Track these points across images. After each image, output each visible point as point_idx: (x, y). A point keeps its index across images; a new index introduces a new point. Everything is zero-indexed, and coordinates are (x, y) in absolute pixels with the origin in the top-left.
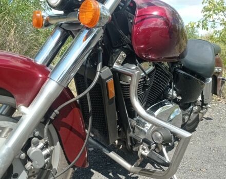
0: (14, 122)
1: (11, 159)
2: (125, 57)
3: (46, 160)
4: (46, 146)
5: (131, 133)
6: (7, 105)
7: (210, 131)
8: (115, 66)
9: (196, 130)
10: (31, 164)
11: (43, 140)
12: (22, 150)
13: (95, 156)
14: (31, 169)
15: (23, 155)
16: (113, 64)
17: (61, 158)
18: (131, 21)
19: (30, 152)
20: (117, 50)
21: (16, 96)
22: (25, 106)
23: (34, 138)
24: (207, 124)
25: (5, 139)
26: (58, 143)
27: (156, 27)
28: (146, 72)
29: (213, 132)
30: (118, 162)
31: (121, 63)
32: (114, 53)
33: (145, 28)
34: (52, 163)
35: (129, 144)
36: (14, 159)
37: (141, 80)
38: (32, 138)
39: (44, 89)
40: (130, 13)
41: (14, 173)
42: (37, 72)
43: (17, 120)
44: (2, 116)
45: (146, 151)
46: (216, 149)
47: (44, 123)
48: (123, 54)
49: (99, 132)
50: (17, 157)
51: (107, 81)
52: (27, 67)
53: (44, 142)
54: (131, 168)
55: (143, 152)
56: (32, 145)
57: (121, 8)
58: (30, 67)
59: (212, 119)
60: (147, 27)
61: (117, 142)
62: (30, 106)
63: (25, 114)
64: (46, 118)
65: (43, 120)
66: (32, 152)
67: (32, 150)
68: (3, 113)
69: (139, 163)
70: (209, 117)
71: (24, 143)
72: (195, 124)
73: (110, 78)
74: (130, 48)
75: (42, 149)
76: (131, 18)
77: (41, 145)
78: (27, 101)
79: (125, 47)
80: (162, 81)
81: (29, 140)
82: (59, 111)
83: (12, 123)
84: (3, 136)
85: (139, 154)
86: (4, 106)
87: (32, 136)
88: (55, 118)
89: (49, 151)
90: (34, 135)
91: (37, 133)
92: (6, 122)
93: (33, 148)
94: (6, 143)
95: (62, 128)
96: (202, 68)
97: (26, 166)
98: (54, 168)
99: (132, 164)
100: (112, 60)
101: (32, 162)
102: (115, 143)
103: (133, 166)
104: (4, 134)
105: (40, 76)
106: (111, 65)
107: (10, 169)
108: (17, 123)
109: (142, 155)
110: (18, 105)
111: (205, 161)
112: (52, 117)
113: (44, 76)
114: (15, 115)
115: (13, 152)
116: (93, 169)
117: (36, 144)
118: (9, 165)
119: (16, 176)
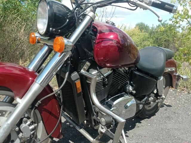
0: (13, 107)
1: (9, 131)
2: (89, 65)
3: (32, 133)
4: (32, 123)
5: (95, 116)
6: (9, 96)
7: (167, 116)
8: (82, 71)
9: (155, 115)
10: (22, 134)
11: (30, 120)
12: (17, 125)
13: (74, 131)
14: (22, 138)
15: (17, 129)
16: (81, 70)
17: (43, 132)
18: (94, 42)
19: (21, 127)
20: (84, 60)
21: (14, 92)
22: (19, 98)
23: (25, 118)
24: (166, 110)
25: (7, 118)
26: (41, 122)
27: (112, 45)
28: (104, 75)
29: (168, 117)
30: (85, 136)
31: (87, 69)
32: (82, 62)
33: (104, 45)
34: (37, 135)
35: (93, 124)
36: (11, 130)
37: (101, 81)
38: (23, 118)
39: (31, 88)
40: (93, 36)
41: (12, 139)
42: (29, 77)
43: (15, 105)
44: (6, 103)
45: (104, 129)
46: (166, 131)
47: (32, 109)
48: (88, 64)
49: (73, 115)
50: (13, 129)
51: (75, 82)
52: (23, 74)
53: (31, 121)
54: (93, 141)
55: (102, 130)
56: (23, 122)
57: (86, 33)
58: (24, 73)
59: (171, 106)
60: (106, 45)
61: (85, 122)
62: (23, 98)
63: (19, 103)
64: (32, 105)
65: (30, 107)
66: (23, 127)
67: (23, 125)
68: (7, 101)
69: (100, 138)
70: (170, 104)
71: (18, 121)
72: (154, 110)
73: (78, 79)
74: (93, 59)
75: (30, 125)
76: (94, 40)
77: (29, 123)
78: (21, 95)
79: (89, 58)
80: (120, 80)
81: (22, 119)
82: (41, 101)
83: (12, 108)
84: (6, 116)
85: (99, 131)
86: (8, 97)
87: (23, 117)
88: (38, 106)
89: (33, 127)
90: (24, 116)
91: (26, 115)
92: (8, 107)
93: (24, 125)
94: (7, 120)
95: (43, 112)
96: (153, 70)
97: (19, 136)
98: (38, 137)
99: (94, 138)
100: (80, 67)
101: (22, 133)
102: (84, 123)
103: (95, 140)
104: (6, 115)
105: (31, 79)
106: (79, 70)
107: (9, 136)
108: (15, 107)
109: (101, 133)
110: (15, 97)
111: (155, 138)
112: (36, 105)
113: (33, 79)
114: (14, 102)
115: (11, 127)
116: (71, 140)
117: (26, 122)
118: (8, 134)
119: (13, 141)
